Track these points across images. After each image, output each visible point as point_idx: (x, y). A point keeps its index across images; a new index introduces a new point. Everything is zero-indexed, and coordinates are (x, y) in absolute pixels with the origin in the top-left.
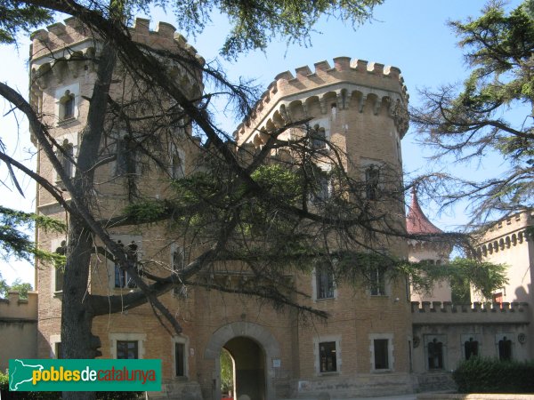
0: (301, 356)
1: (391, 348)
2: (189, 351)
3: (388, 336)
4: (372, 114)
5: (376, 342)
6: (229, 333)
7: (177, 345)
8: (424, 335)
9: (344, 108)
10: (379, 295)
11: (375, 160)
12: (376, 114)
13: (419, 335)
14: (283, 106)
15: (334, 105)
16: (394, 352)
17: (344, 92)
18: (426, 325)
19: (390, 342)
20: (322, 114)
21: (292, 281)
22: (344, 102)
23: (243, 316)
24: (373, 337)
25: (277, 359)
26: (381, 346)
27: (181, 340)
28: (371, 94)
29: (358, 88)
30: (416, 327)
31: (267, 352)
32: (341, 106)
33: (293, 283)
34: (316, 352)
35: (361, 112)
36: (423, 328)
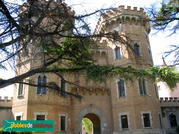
0: (114, 121)
1: (151, 117)
2: (68, 120)
3: (149, 112)
4: (135, 25)
5: (144, 115)
6: (85, 112)
7: (62, 117)
8: (167, 112)
9: (124, 23)
10: (144, 94)
11: (137, 41)
12: (136, 25)
13: (165, 112)
14: (103, 25)
15: (120, 23)
16: (152, 119)
17: (123, 17)
18: (167, 107)
19: (150, 115)
20: (117, 26)
21: (110, 90)
22: (123, 21)
23: (91, 105)
24: (142, 112)
25: (105, 123)
26: (146, 117)
27: (64, 115)
28: (133, 18)
29: (128, 16)
30: (163, 108)
31: (101, 120)
32: (123, 23)
33: (110, 91)
34: (120, 120)
35: (130, 24)
36: (166, 109)
